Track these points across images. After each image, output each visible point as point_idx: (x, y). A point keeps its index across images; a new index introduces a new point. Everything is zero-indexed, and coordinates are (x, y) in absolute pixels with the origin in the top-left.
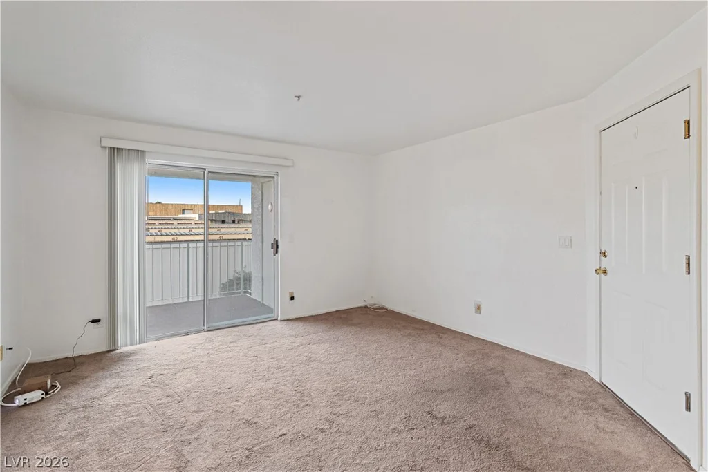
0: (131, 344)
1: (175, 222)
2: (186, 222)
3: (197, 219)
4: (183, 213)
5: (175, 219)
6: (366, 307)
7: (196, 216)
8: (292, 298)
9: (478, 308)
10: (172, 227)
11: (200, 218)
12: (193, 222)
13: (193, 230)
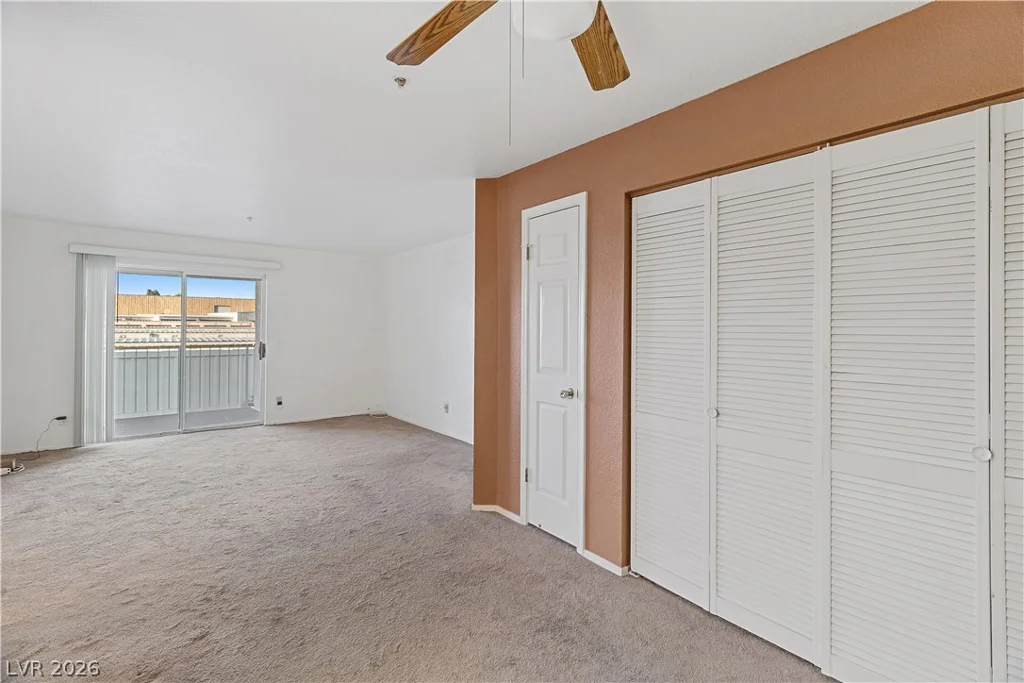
0: (98, 442)
1: (202, 324)
2: (219, 324)
3: (235, 319)
4: (216, 311)
5: (202, 320)
6: (368, 415)
7: (234, 316)
8: (280, 403)
9: (447, 407)
10: (198, 330)
11: (240, 319)
12: (228, 324)
13: (225, 335)
